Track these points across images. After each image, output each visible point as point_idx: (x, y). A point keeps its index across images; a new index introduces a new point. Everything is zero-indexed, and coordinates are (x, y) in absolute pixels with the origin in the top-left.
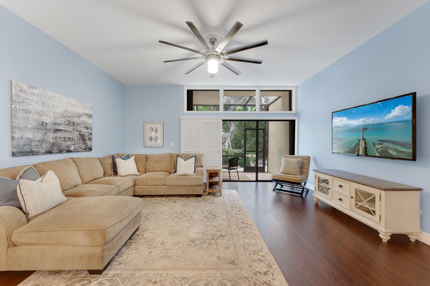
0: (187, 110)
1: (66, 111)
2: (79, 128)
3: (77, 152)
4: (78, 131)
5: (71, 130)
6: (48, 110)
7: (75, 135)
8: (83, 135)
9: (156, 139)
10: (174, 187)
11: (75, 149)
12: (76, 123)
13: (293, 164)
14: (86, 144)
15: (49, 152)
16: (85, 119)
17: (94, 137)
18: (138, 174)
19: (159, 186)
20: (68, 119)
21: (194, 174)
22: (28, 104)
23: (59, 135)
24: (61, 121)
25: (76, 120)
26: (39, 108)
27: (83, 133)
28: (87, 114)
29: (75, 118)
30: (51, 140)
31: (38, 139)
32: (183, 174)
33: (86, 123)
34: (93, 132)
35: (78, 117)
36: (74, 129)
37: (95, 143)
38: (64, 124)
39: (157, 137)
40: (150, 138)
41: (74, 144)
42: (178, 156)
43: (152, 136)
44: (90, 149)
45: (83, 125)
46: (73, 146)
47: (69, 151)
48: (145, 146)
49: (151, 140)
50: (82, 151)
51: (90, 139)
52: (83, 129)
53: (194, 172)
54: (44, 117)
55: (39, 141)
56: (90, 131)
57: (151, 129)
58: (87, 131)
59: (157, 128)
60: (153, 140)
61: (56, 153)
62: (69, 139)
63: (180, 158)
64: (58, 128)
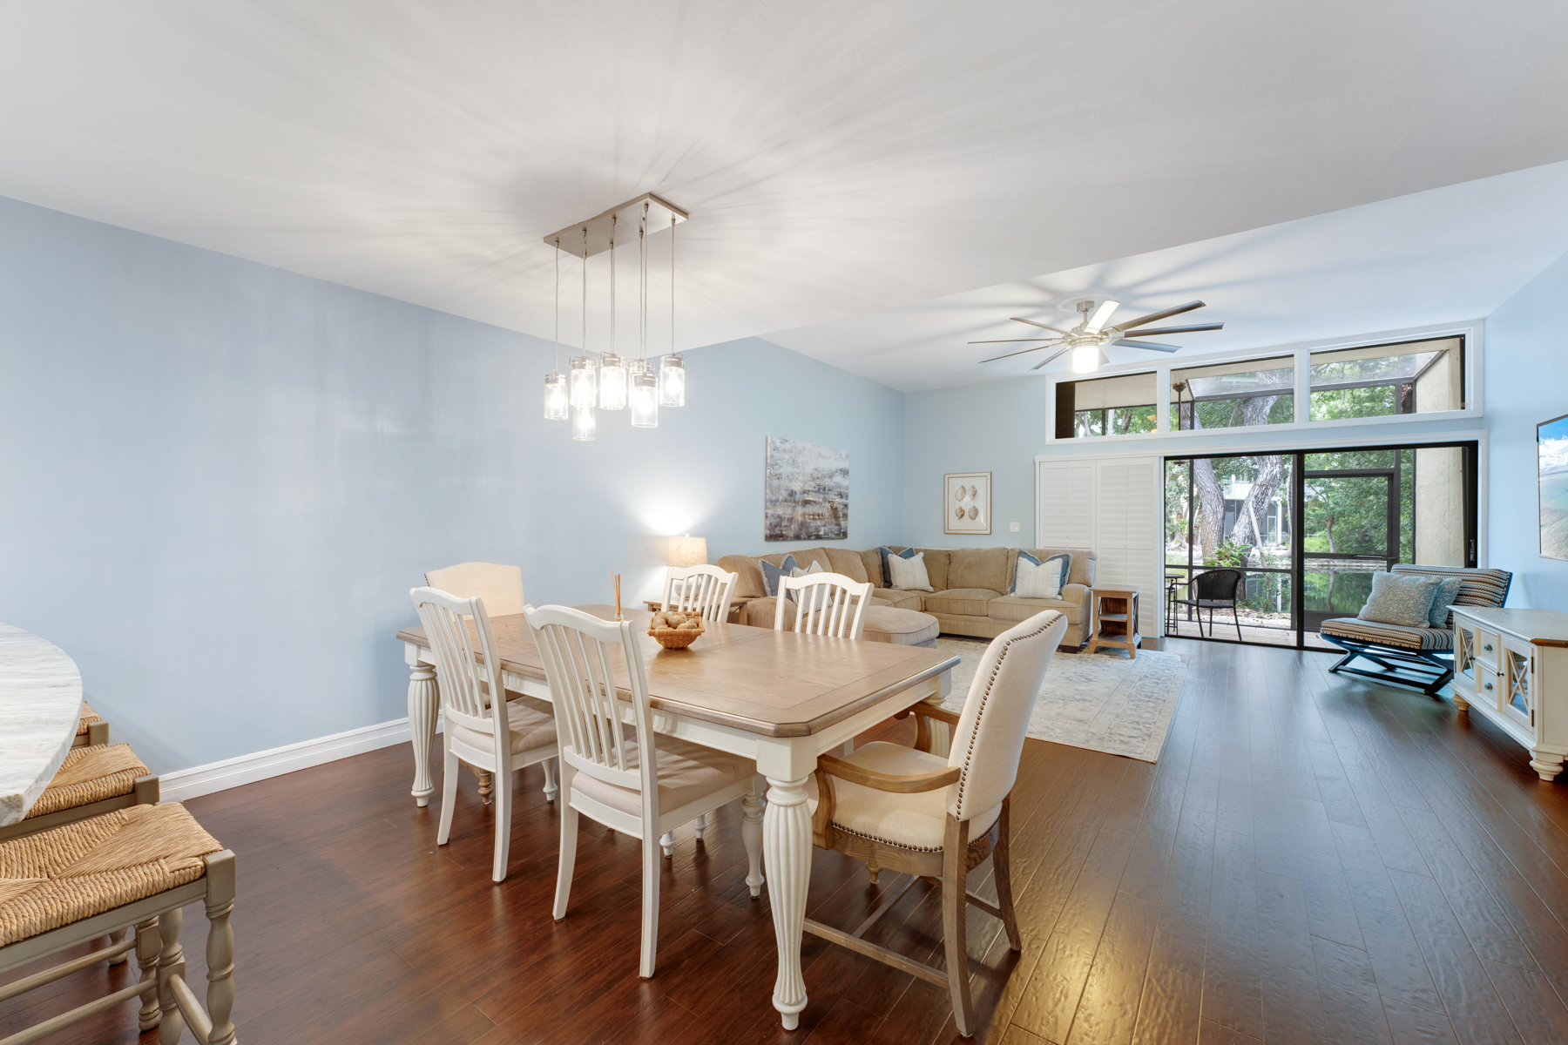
0: (1057, 438)
1: (816, 469)
2: (831, 496)
3: (828, 538)
4: (829, 502)
5: (821, 500)
6: (798, 471)
7: (825, 510)
8: (836, 509)
9: (973, 514)
11: (825, 534)
12: (827, 489)
14: (839, 525)
15: (797, 538)
16: (838, 479)
17: (850, 512)
18: (931, 589)
19: (975, 618)
20: (818, 482)
21: (1059, 597)
22: (781, 467)
23: (810, 509)
24: (810, 486)
25: (827, 483)
26: (789, 469)
27: (835, 506)
28: (841, 470)
29: (826, 479)
30: (800, 519)
31: (787, 516)
33: (840, 487)
34: (850, 502)
35: (830, 477)
36: (825, 498)
37: (851, 525)
38: (814, 492)
39: (976, 510)
40: (958, 511)
41: (825, 526)
42: (1021, 553)
43: (963, 508)
44: (845, 535)
45: (836, 491)
46: (823, 528)
47: (818, 537)
48: (947, 531)
49: (962, 516)
50: (834, 539)
51: (845, 515)
52: (835, 497)
54: (793, 483)
55: (788, 520)
56: (844, 501)
57: (962, 490)
58: (841, 501)
59: (977, 488)
60: (966, 516)
61: (804, 539)
62: (819, 515)
63: (1025, 560)
64: (807, 499)
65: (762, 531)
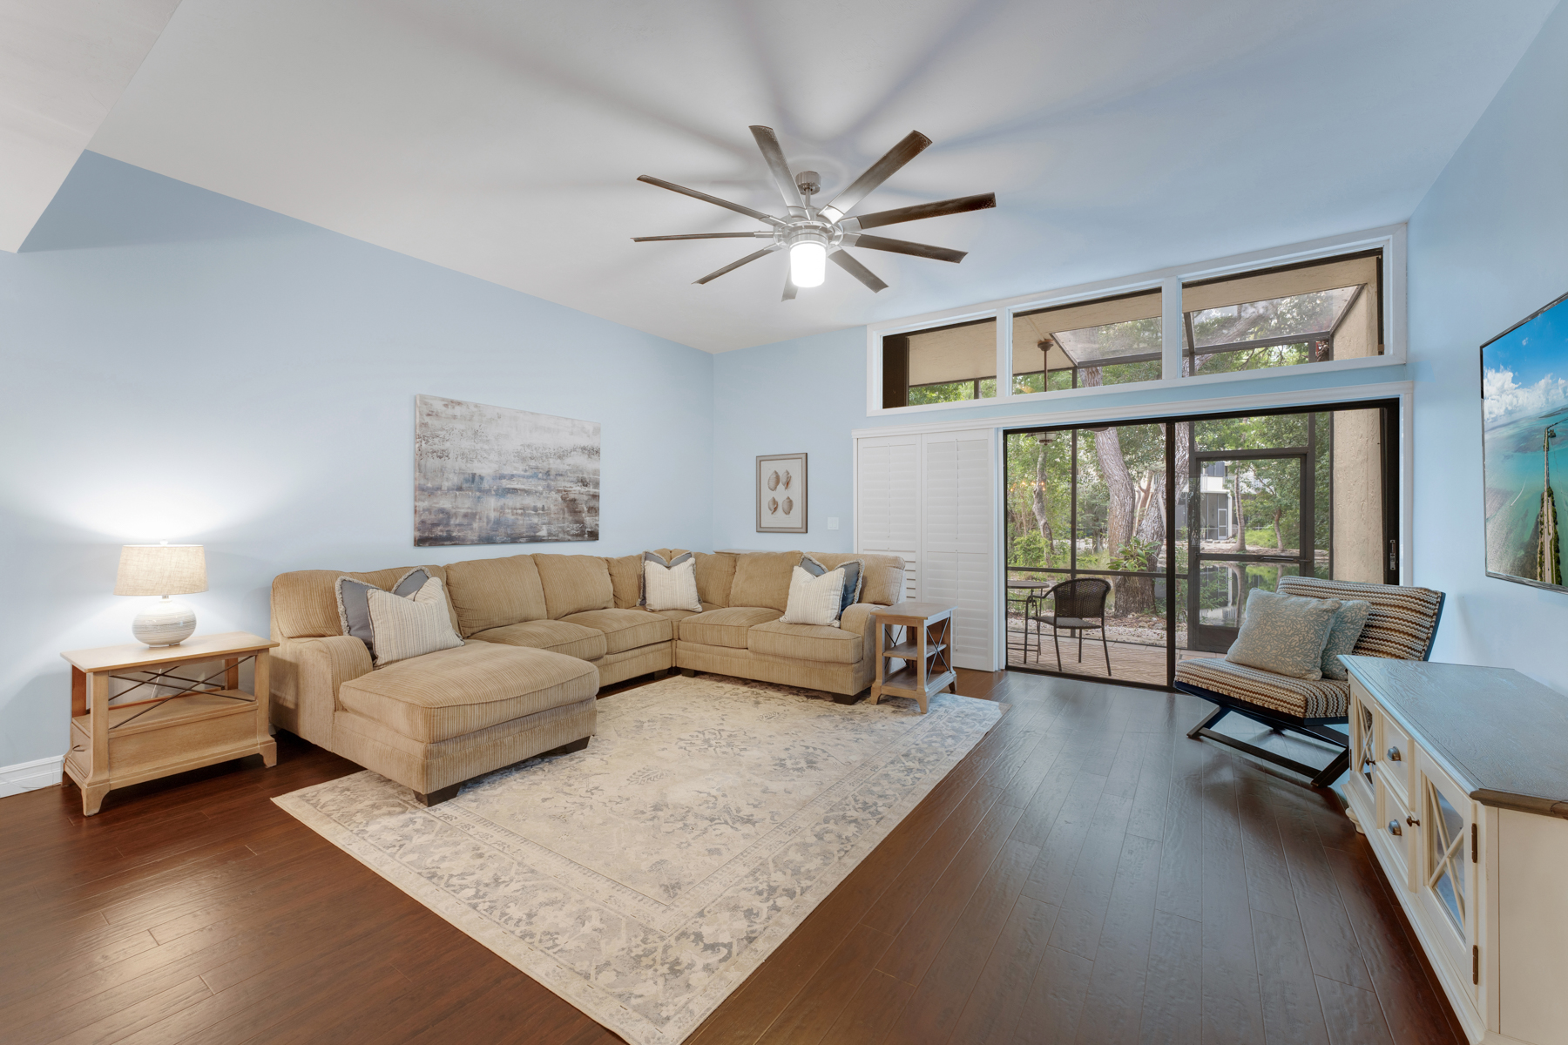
0: (884, 408)
1: (529, 446)
2: (562, 484)
3: (557, 541)
4: (559, 491)
5: (540, 489)
6: (486, 447)
7: (553, 502)
8: (574, 500)
9: (786, 507)
10: (771, 658)
11: (550, 534)
12: (553, 473)
13: (1293, 621)
14: (582, 522)
15: (488, 540)
16: (580, 460)
17: (603, 504)
18: (699, 608)
19: (733, 650)
20: (533, 463)
21: (837, 624)
22: (444, 440)
23: (511, 501)
24: (516, 468)
25: (555, 465)
26: (466, 444)
27: (571, 496)
28: (584, 449)
29: (551, 461)
30: (493, 515)
31: (463, 511)
32: (801, 622)
33: (582, 472)
34: (602, 491)
35: (560, 457)
36: (548, 486)
37: (606, 521)
38: (524, 477)
39: (790, 503)
40: (771, 503)
41: (549, 523)
43: (776, 499)
44: (594, 536)
45: (573, 477)
46: (544, 527)
47: (534, 539)
48: (759, 529)
49: (775, 509)
50: (569, 541)
51: (594, 510)
52: (571, 484)
53: (839, 618)
54: (476, 463)
55: (465, 516)
56: (592, 490)
57: (774, 476)
58: (584, 490)
59: (791, 474)
60: (780, 509)
61: (503, 543)
62: (535, 509)
64: (508, 486)
65: (409, 533)
